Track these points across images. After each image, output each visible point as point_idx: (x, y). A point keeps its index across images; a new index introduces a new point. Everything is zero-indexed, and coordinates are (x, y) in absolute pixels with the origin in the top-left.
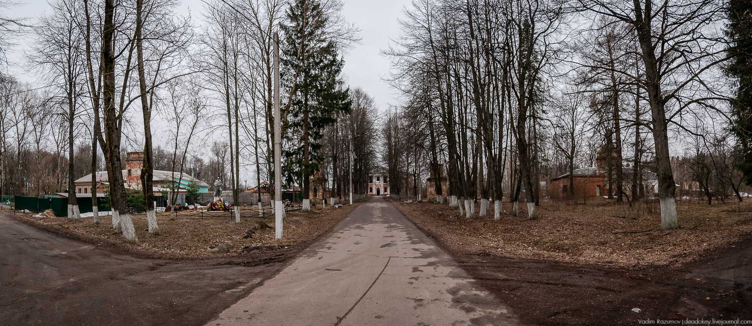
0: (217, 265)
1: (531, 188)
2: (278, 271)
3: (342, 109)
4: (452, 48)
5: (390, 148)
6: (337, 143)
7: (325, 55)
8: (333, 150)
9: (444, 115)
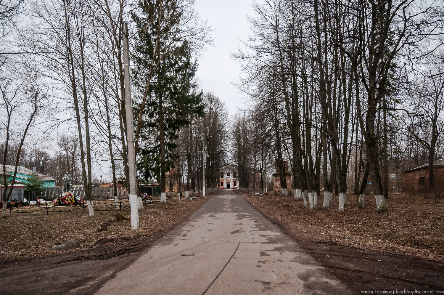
0: (62, 262)
1: (380, 180)
2: (133, 261)
3: (196, 112)
4: (298, 48)
5: (239, 148)
6: (191, 143)
7: (180, 56)
8: (188, 149)
9: (289, 117)
